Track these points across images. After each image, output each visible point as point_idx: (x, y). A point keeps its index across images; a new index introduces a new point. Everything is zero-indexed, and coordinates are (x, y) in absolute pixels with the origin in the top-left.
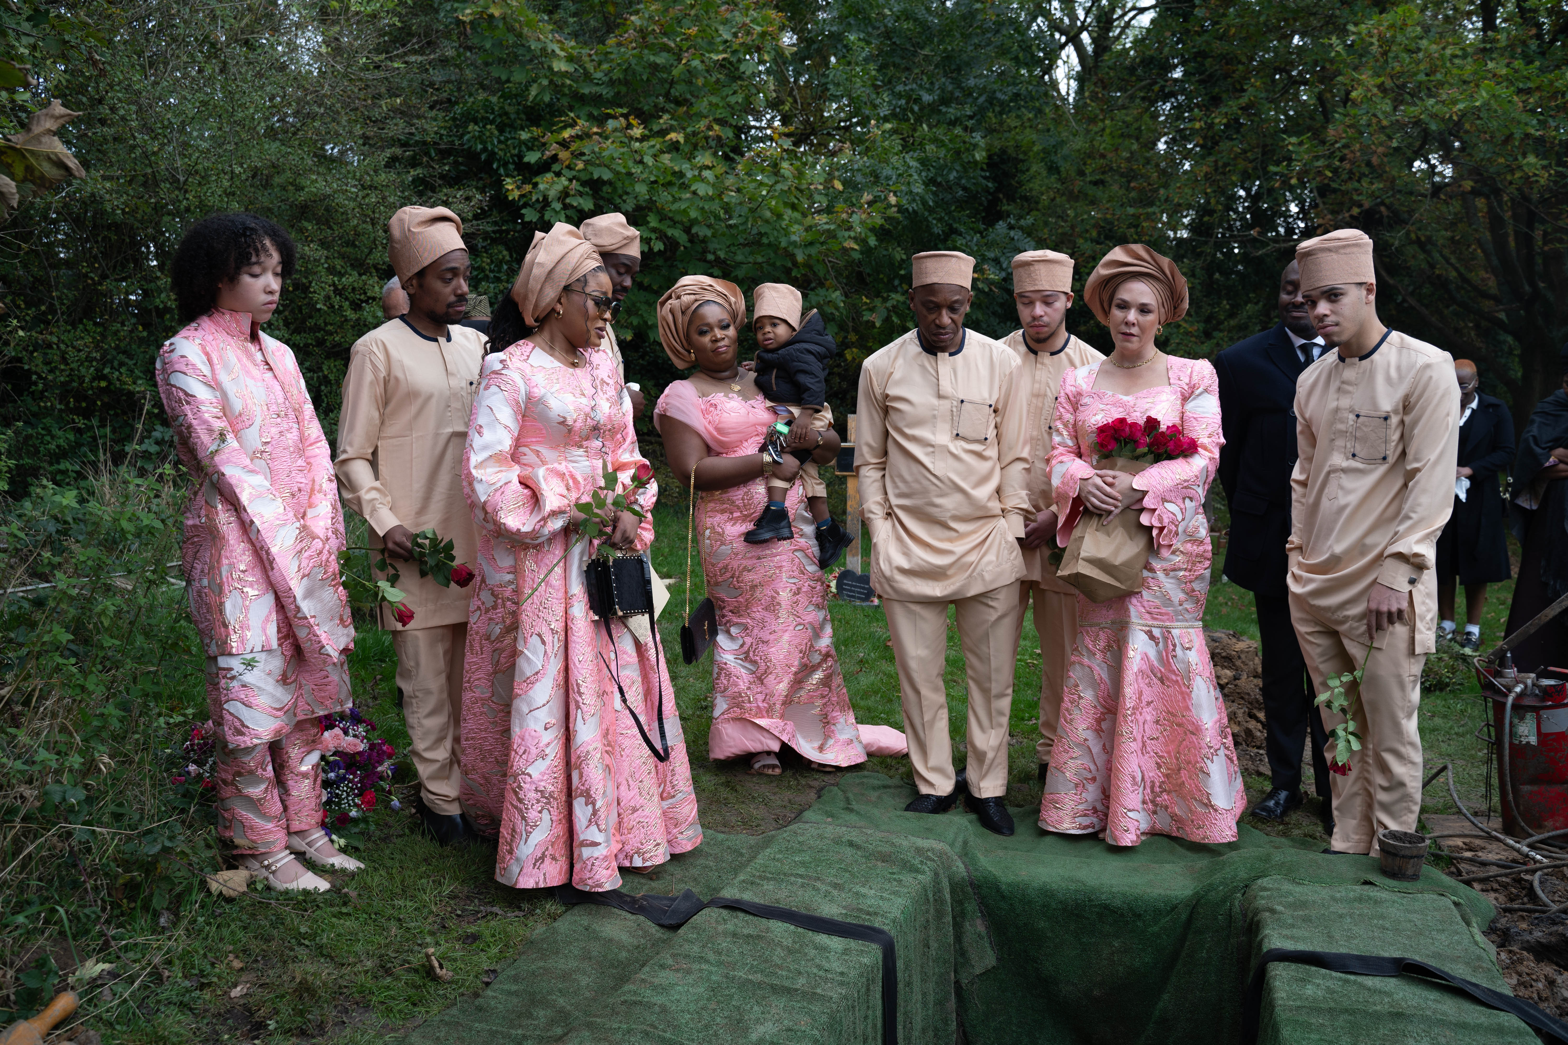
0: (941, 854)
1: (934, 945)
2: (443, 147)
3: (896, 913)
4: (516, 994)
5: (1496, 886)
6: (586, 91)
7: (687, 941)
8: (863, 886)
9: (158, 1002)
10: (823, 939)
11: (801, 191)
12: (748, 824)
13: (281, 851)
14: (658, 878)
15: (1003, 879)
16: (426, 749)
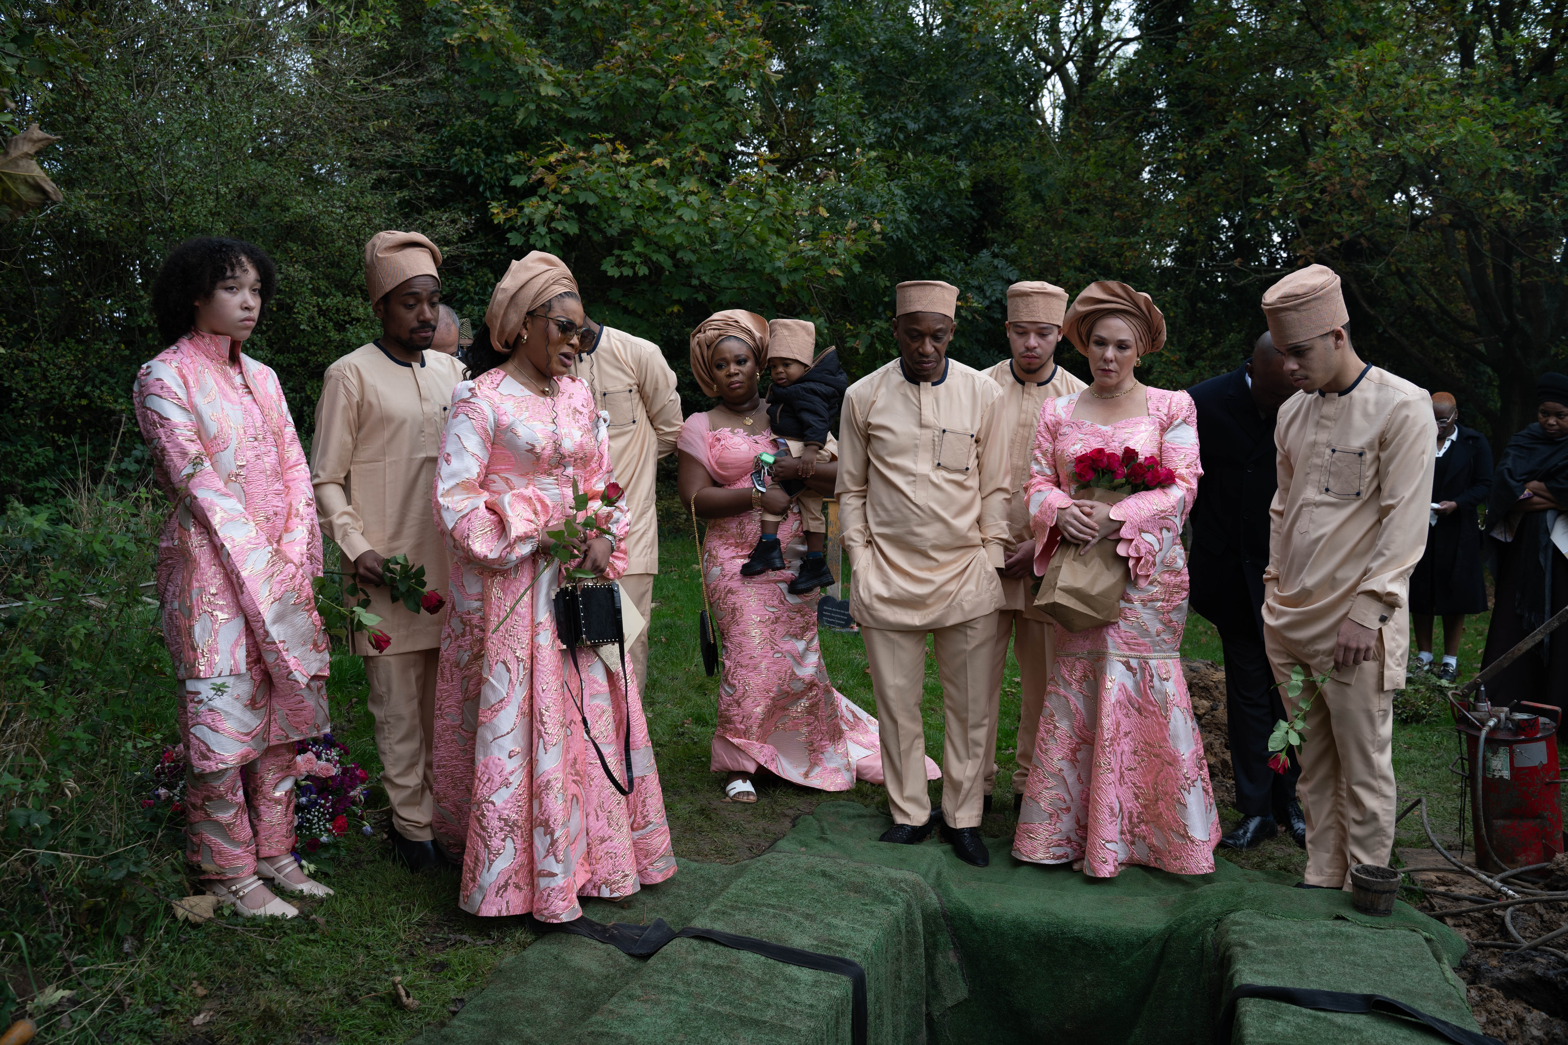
0: (914, 886)
1: (906, 977)
2: (429, 169)
3: (867, 944)
4: (482, 1023)
5: (1468, 921)
6: (573, 115)
7: (656, 971)
8: (835, 917)
9: (119, 1030)
10: (793, 970)
11: (786, 217)
12: (722, 853)
13: (249, 876)
14: (630, 907)
15: (976, 911)
16: (398, 775)
